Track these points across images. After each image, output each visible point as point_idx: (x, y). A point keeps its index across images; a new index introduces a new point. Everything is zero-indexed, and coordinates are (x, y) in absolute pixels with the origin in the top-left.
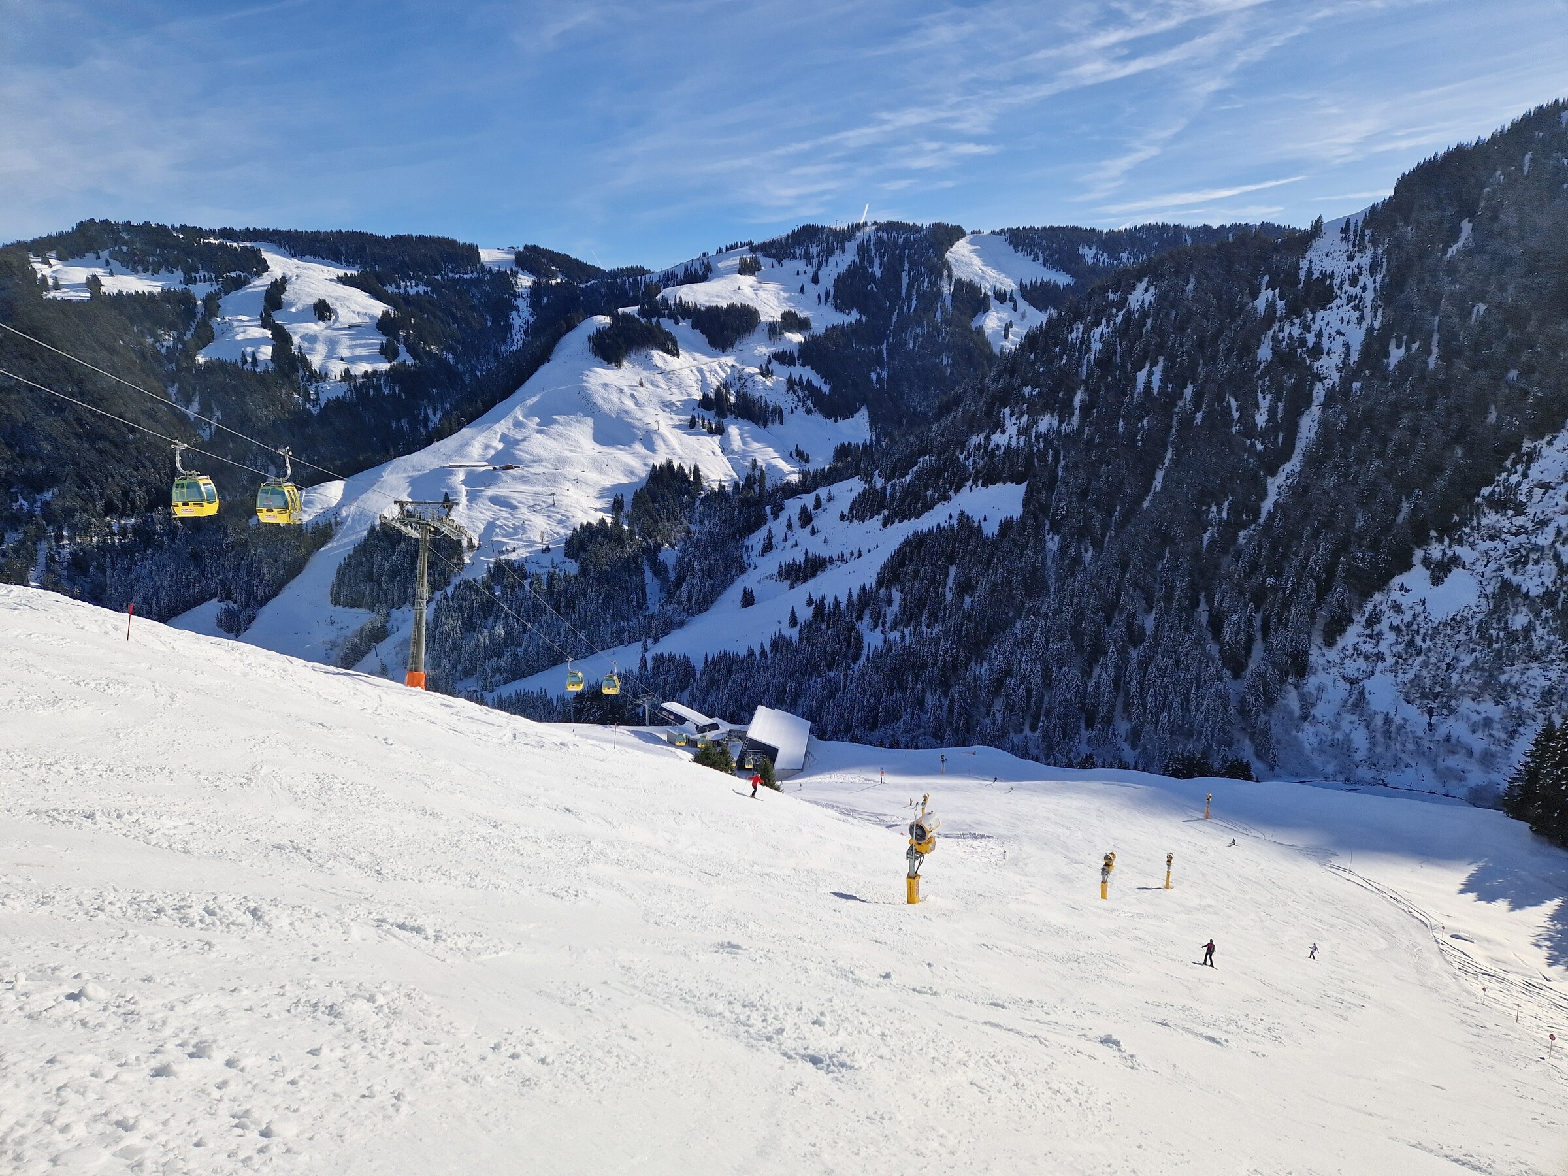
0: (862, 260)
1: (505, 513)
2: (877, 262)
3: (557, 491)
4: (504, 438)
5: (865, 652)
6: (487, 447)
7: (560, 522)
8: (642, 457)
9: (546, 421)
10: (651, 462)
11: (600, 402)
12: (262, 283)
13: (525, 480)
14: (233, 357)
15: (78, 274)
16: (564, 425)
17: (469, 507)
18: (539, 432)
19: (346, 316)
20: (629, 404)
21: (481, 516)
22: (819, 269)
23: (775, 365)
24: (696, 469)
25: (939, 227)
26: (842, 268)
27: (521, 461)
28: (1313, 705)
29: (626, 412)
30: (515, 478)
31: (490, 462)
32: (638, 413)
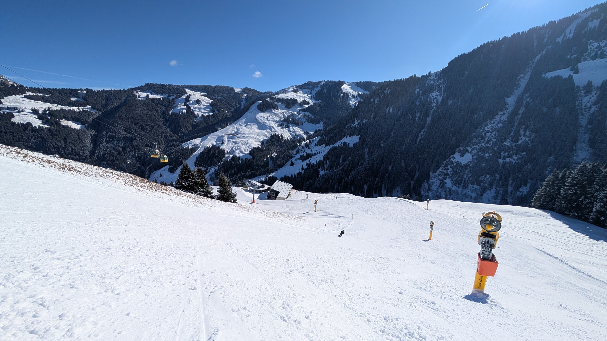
0: (321, 89)
1: (236, 145)
2: (325, 89)
3: (249, 140)
4: (237, 128)
5: (320, 176)
6: (233, 130)
7: (249, 147)
8: (269, 133)
9: (247, 124)
10: (271, 134)
11: (259, 120)
12: (185, 96)
13: (241, 138)
14: (177, 112)
15: (144, 95)
16: (251, 125)
17: (228, 144)
18: (245, 127)
19: (203, 103)
20: (266, 121)
21: (230, 146)
22: (312, 91)
23: (301, 112)
24: (282, 135)
25: (339, 81)
26: (317, 91)
27: (240, 133)
28: (431, 187)
29: (265, 122)
30: (238, 137)
31: (233, 134)
32: (268, 123)
